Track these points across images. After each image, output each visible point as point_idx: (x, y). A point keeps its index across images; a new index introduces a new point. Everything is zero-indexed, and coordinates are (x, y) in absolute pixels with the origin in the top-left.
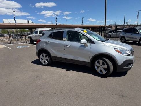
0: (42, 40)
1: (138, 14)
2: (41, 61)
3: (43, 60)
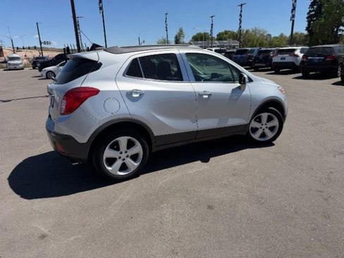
2: (109, 168)
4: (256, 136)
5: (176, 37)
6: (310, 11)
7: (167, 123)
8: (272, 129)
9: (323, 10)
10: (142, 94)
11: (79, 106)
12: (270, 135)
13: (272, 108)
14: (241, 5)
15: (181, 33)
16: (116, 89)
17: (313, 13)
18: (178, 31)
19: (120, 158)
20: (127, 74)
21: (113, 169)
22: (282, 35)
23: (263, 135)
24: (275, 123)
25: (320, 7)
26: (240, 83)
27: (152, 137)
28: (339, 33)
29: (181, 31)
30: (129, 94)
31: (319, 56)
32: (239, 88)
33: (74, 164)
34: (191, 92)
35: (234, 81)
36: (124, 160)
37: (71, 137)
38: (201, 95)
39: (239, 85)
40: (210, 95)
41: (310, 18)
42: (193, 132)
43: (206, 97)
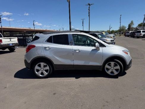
0: (37, 45)
1: (83, 22)
2: (37, 73)
3: (40, 72)
5: (129, 25)
7: (60, 60)
8: (117, 70)
10: (50, 48)
12: (116, 73)
13: (116, 60)
16: (41, 46)
20: (47, 41)
23: (112, 72)
24: (118, 67)
34: (70, 49)
36: (42, 71)
37: (26, 60)
38: (75, 51)
43: (78, 51)
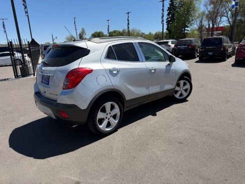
2: (100, 126)
4: (177, 96)
5: (80, 35)
6: (168, 18)
7: (134, 91)
8: (186, 90)
9: (175, 17)
10: (118, 71)
11: (80, 81)
12: (185, 94)
13: (186, 77)
14: (128, 13)
15: (83, 32)
16: (102, 68)
17: (170, 19)
18: (81, 30)
19: (106, 118)
20: (107, 57)
21: (103, 127)
22: (150, 33)
23: (181, 95)
24: (188, 86)
25: (173, 15)
26: (170, 61)
27: (125, 101)
28: (186, 32)
29: (83, 30)
30: (111, 71)
31: (184, 45)
32: (169, 64)
33: (74, 126)
34: (145, 68)
35: (165, 60)
36: (109, 119)
37: (75, 105)
38: (151, 70)
39: (168, 62)
40: (155, 70)
41: (168, 22)
42: (147, 96)
43: (153, 71)
